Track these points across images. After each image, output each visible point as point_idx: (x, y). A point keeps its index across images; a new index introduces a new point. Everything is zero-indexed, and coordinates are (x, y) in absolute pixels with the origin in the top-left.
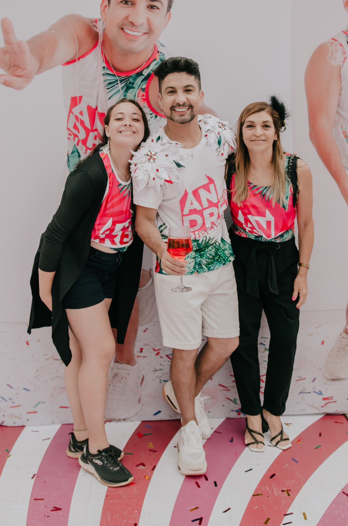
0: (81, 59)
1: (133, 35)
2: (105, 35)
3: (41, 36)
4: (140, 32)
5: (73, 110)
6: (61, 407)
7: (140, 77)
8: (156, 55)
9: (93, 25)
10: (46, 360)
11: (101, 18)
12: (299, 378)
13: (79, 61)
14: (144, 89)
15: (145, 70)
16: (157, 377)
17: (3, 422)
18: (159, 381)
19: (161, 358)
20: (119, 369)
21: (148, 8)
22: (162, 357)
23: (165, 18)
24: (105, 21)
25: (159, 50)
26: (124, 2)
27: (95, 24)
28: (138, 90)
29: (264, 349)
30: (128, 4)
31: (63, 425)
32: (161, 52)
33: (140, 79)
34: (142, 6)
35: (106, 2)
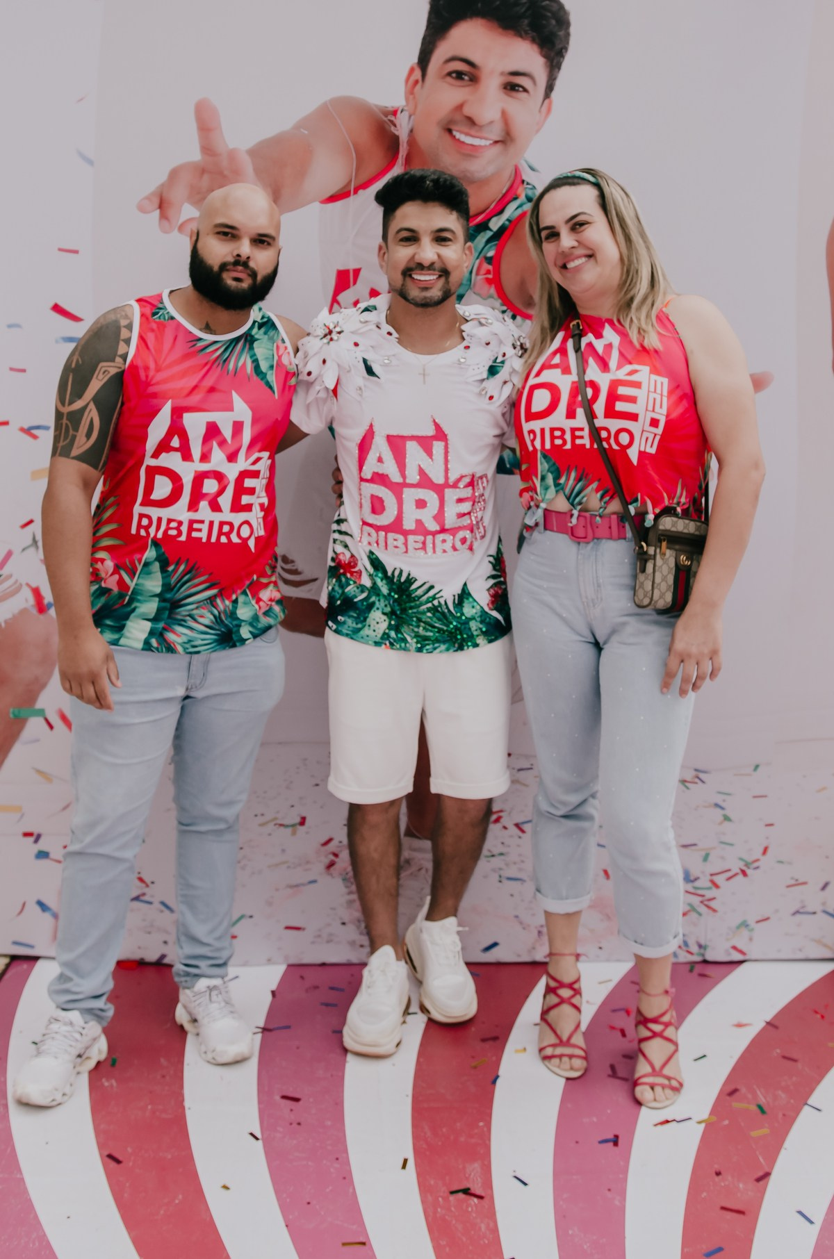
0: (361, 192)
1: (472, 145)
2: (412, 142)
3: (277, 141)
4: (486, 139)
5: (340, 298)
6: (288, 928)
7: (482, 234)
8: (518, 188)
9: (389, 122)
10: (262, 825)
11: (405, 106)
12: (793, 882)
13: (356, 196)
14: (491, 258)
15: (494, 220)
16: (494, 870)
17: (163, 956)
18: (498, 878)
19: (503, 830)
20: (414, 850)
21: (505, 88)
22: (505, 828)
23: (540, 111)
24: (414, 114)
25: (524, 177)
26: (454, 75)
27: (392, 118)
28: (478, 261)
29: (722, 818)
30: (463, 79)
31: (290, 966)
32: (530, 182)
33: (483, 237)
34: (491, 85)
35: (418, 74)
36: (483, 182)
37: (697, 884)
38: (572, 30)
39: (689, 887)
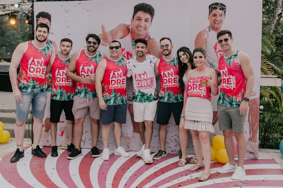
0: (125, 37)
2: (132, 30)
3: (113, 30)
4: (142, 29)
5: (122, 53)
9: (128, 27)
20: (134, 134)
21: (145, 21)
23: (150, 24)
24: (132, 25)
26: (138, 19)
32: (149, 35)
34: (143, 21)
35: (132, 19)
36: (142, 35)
37: (177, 141)
38: (155, 12)
39: (176, 142)
